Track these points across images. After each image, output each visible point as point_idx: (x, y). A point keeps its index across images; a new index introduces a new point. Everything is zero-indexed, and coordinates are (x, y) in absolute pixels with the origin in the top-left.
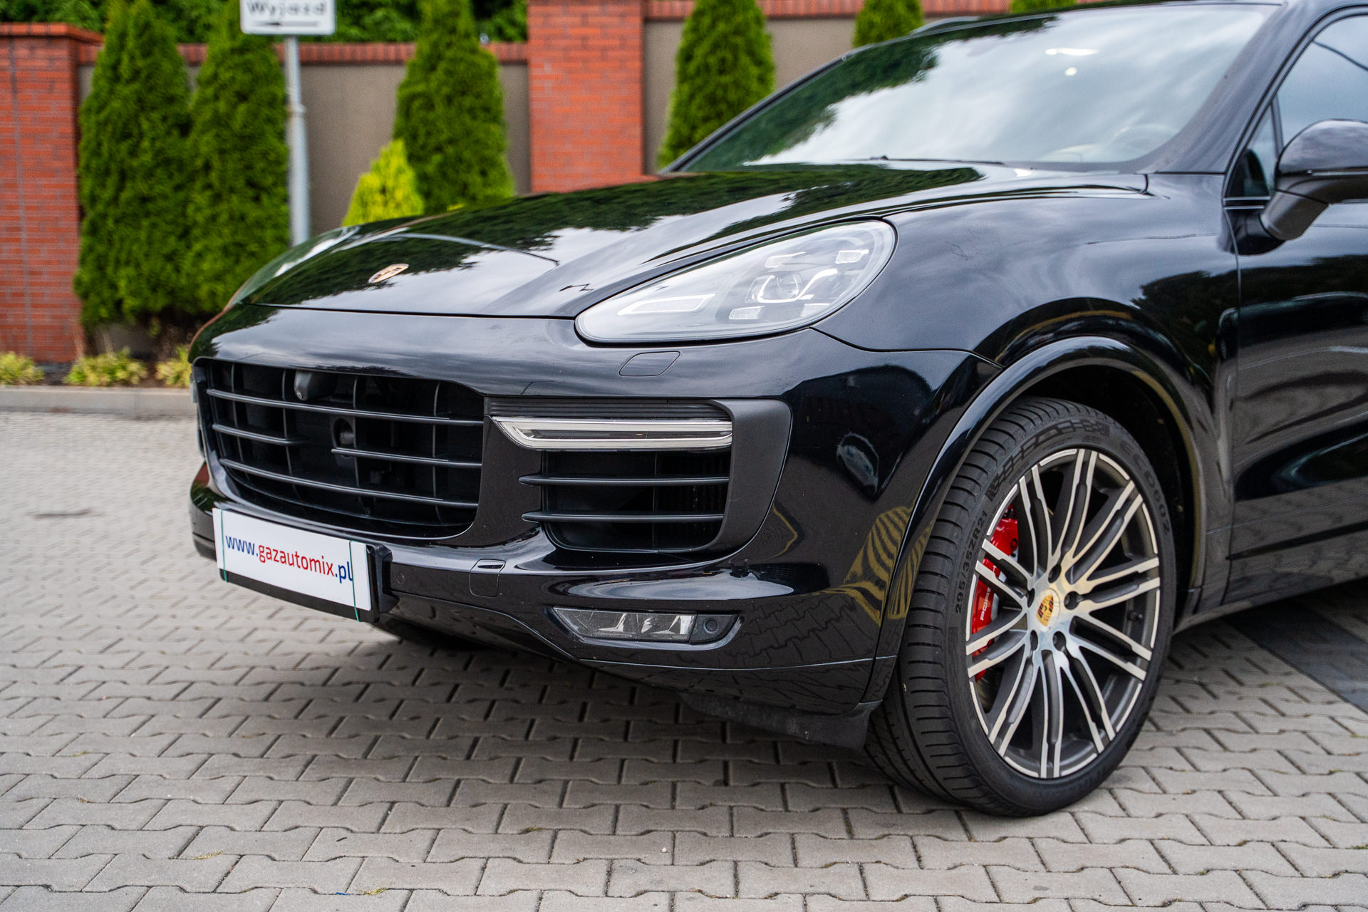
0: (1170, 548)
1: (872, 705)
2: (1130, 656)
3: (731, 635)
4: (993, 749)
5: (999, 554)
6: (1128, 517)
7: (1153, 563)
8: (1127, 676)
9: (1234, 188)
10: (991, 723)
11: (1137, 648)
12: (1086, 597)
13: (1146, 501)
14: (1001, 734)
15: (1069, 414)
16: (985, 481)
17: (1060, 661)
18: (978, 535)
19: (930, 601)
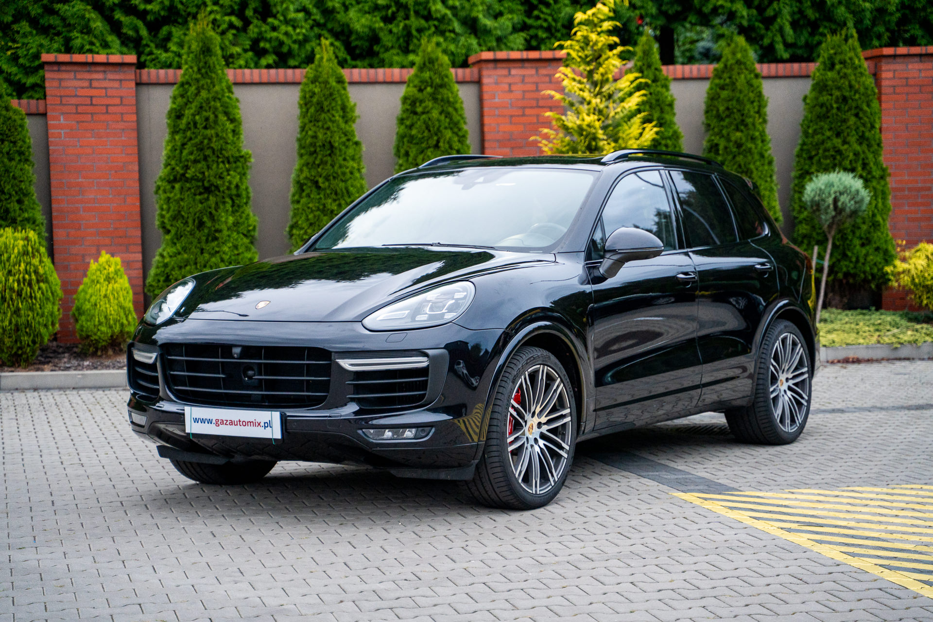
0: (574, 405)
1: (476, 461)
2: (562, 448)
3: (431, 434)
4: (517, 480)
5: (516, 405)
6: (558, 392)
7: (568, 411)
8: (561, 456)
9: (588, 257)
10: (516, 470)
11: (564, 445)
12: (544, 424)
13: (564, 385)
14: (519, 475)
15: (538, 352)
16: (511, 377)
17: (537, 449)
18: (510, 398)
19: (495, 422)
